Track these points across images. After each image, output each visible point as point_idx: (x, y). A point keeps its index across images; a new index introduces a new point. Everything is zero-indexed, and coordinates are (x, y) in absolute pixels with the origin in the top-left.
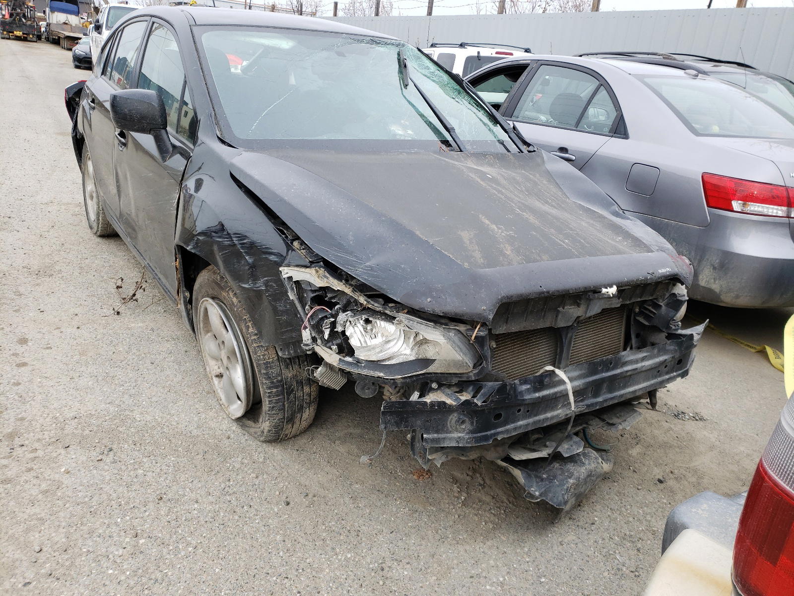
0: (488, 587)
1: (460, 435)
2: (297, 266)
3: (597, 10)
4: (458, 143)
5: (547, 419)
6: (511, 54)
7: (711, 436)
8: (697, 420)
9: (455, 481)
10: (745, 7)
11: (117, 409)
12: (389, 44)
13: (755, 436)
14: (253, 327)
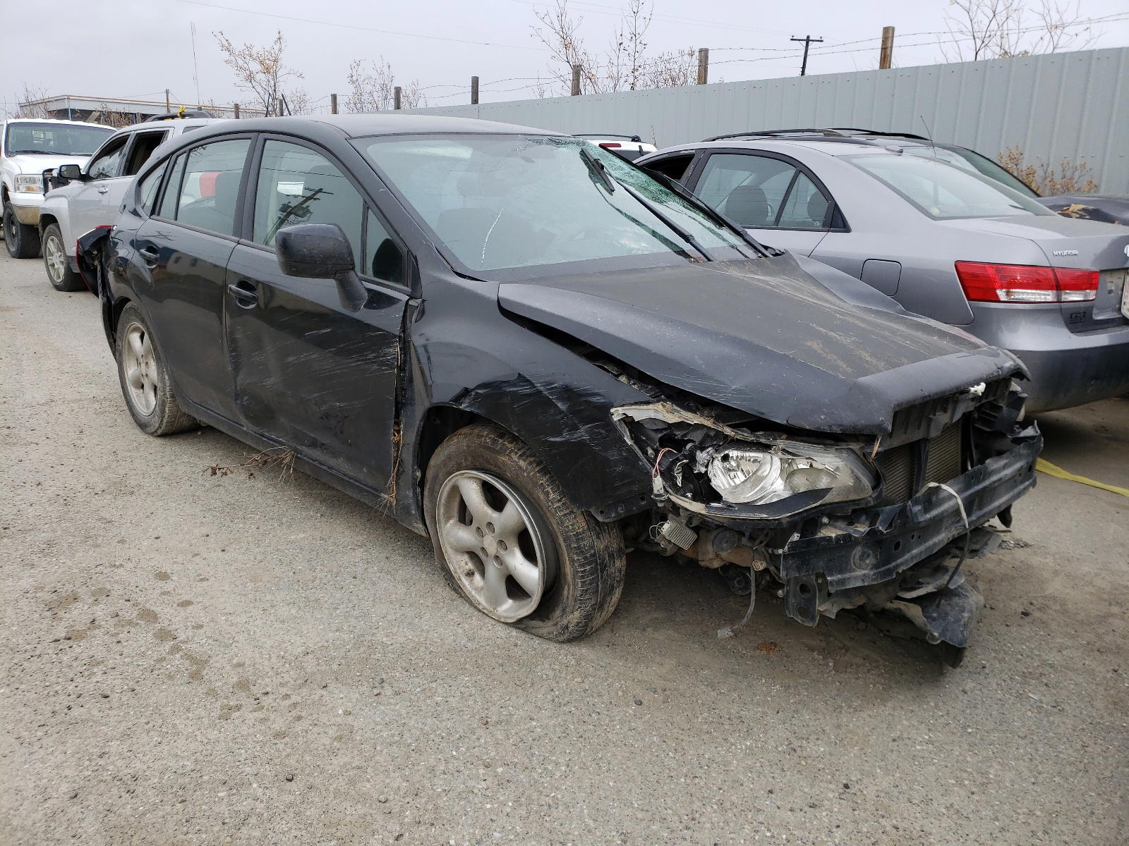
0: (918, 747)
1: (864, 572)
2: (636, 404)
3: (705, 83)
4: (704, 251)
5: (935, 544)
6: (619, 145)
7: (1047, 561)
8: (1022, 547)
9: (812, 649)
10: (890, 68)
11: (352, 636)
12: (569, 143)
13: (1091, 554)
14: (553, 492)
